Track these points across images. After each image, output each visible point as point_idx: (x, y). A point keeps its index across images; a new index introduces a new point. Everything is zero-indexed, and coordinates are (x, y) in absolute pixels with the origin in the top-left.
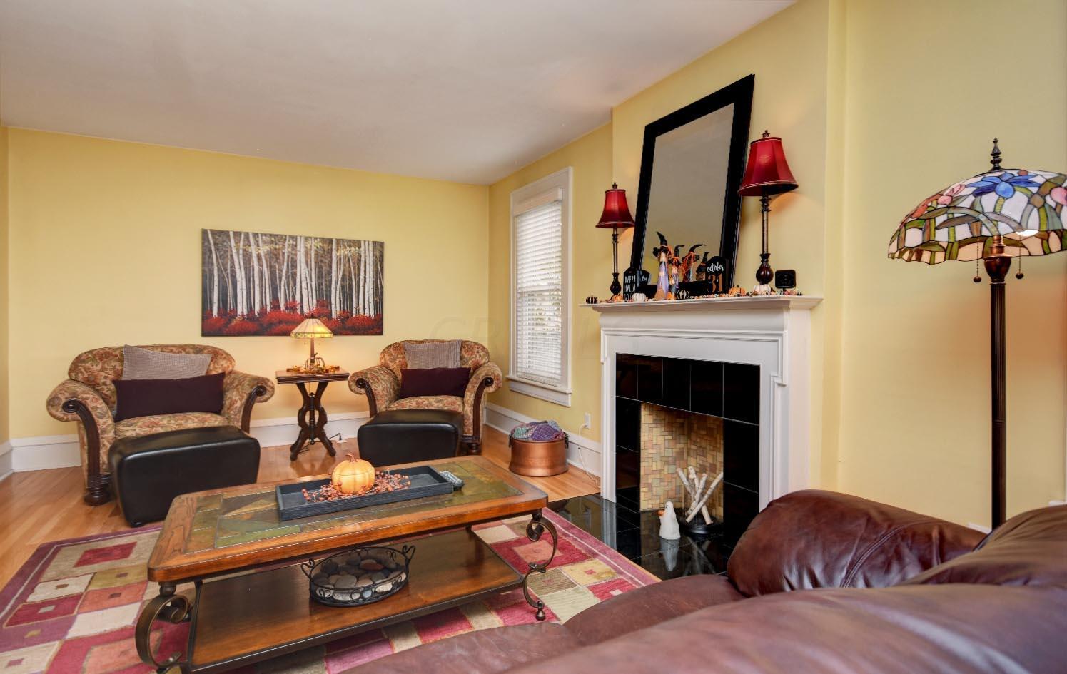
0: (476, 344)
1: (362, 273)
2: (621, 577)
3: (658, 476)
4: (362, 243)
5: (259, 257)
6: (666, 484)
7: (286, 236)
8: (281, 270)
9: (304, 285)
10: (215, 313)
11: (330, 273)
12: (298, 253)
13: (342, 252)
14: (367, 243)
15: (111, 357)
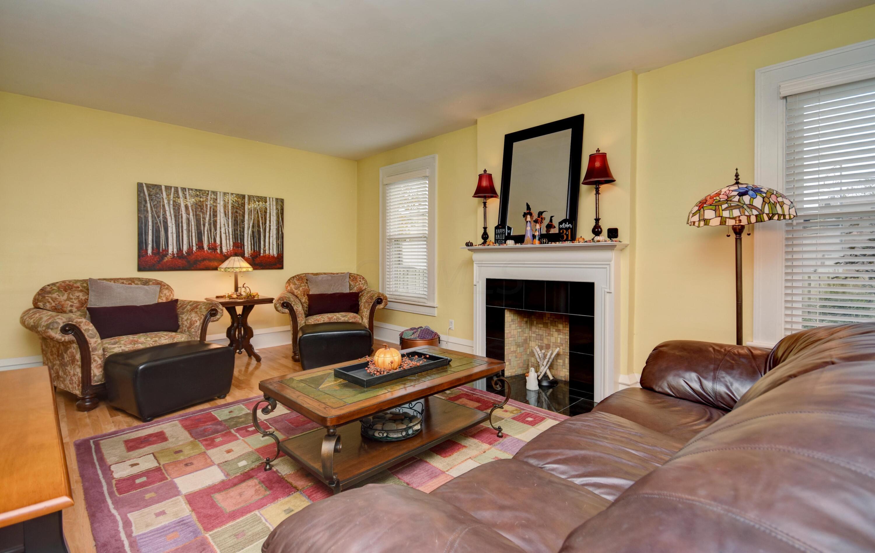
0: (358, 275)
1: (268, 222)
2: (525, 411)
3: (514, 354)
4: (268, 199)
5: (186, 207)
6: (518, 359)
7: (208, 191)
8: (204, 218)
9: (223, 230)
10: (150, 251)
11: (243, 221)
12: (218, 205)
13: (252, 206)
14: (271, 199)
15: (74, 289)
